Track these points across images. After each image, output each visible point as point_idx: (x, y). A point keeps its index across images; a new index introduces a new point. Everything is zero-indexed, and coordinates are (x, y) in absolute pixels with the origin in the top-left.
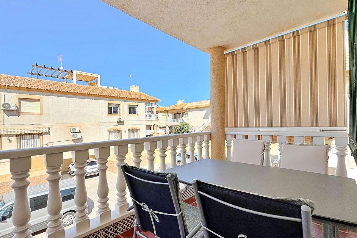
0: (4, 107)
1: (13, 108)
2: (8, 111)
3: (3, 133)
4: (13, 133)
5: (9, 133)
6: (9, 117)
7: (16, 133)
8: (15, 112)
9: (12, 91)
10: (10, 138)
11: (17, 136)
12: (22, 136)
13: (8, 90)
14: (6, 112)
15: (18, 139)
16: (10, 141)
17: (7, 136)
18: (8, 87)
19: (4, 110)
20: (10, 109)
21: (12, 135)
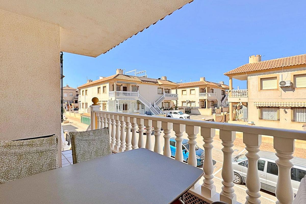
0: (281, 85)
1: (288, 84)
2: (285, 88)
3: (280, 106)
4: (288, 106)
5: (285, 106)
6: (285, 92)
7: (291, 106)
8: (290, 88)
9: (288, 70)
10: (286, 110)
11: (291, 109)
12: (296, 109)
13: (285, 70)
14: (283, 88)
15: (293, 111)
16: (286, 112)
17: (283, 107)
18: (284, 68)
19: (281, 87)
20: (285, 86)
21: (287, 108)
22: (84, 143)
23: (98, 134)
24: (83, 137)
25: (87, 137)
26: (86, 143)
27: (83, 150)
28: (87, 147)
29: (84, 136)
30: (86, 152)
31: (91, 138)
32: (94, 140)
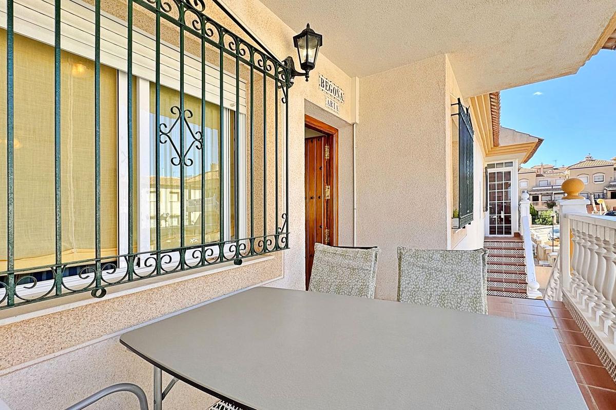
22: (418, 271)
23: (452, 260)
24: (418, 259)
25: (426, 261)
26: (422, 273)
27: (413, 284)
28: (423, 281)
29: (421, 257)
30: (420, 289)
31: (434, 265)
32: (441, 271)
